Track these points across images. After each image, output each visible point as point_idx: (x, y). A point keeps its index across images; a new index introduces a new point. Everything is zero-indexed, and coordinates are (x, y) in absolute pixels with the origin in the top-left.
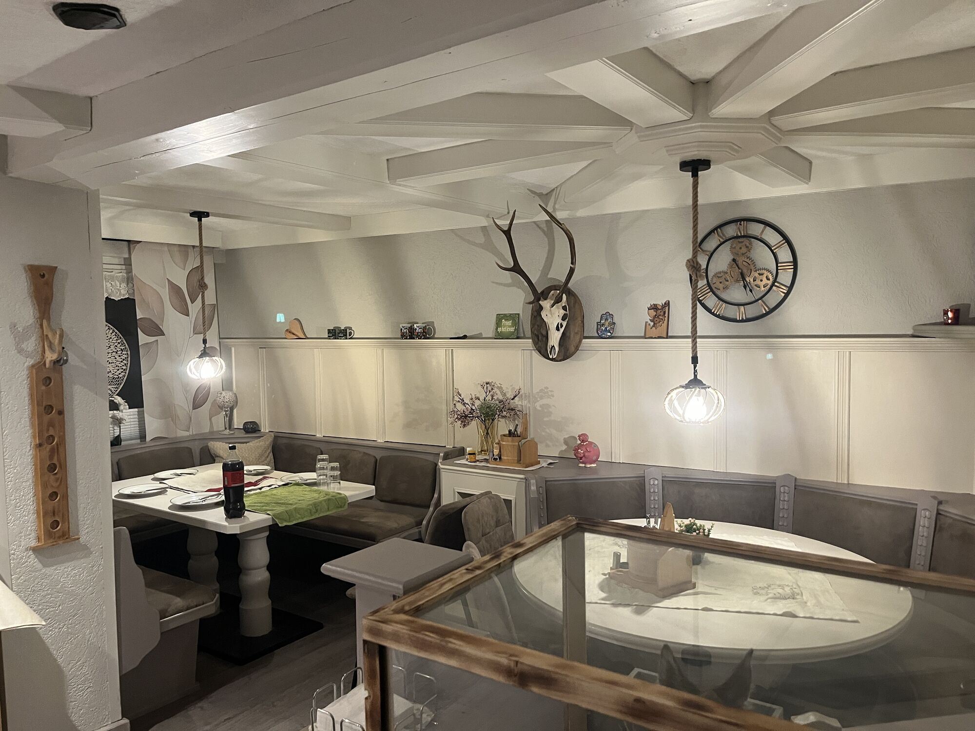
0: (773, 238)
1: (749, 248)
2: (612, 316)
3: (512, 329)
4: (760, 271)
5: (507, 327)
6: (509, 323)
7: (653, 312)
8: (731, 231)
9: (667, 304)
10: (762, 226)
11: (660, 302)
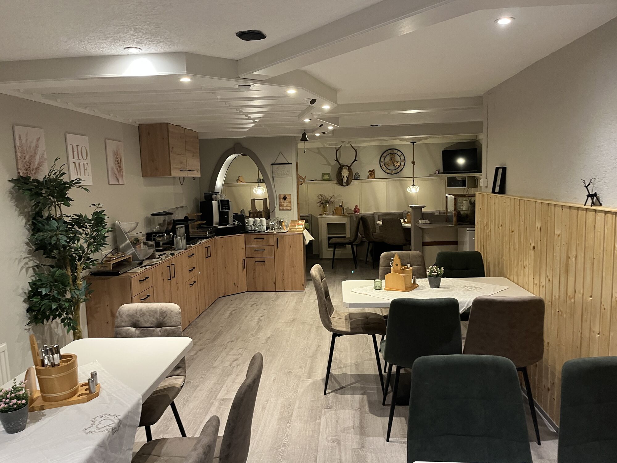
0: (399, 153)
1: (394, 156)
2: (359, 174)
3: (328, 178)
4: (397, 162)
5: (326, 177)
6: (327, 176)
7: (370, 172)
8: (389, 151)
9: (374, 170)
10: (397, 151)
11: (372, 170)
